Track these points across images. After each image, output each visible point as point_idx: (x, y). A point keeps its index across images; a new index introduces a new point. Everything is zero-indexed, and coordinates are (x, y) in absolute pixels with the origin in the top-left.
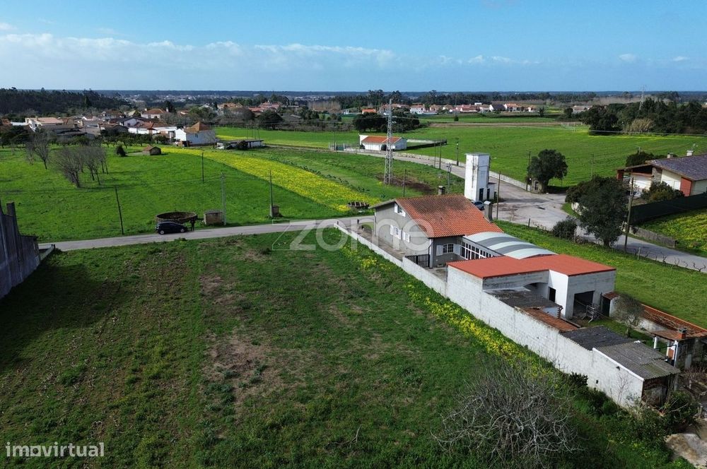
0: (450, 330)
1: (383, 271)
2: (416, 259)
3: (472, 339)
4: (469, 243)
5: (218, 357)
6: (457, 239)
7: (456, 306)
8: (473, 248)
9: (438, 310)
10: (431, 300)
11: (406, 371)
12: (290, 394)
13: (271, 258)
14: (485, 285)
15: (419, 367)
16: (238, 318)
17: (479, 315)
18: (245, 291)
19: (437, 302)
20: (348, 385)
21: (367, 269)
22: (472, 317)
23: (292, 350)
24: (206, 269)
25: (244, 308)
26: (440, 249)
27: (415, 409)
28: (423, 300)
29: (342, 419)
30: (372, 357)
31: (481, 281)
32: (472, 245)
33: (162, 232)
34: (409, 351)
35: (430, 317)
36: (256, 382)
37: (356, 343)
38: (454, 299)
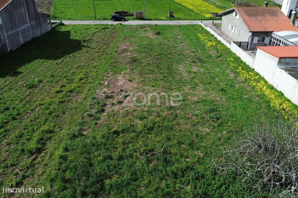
0: (249, 89)
1: (218, 50)
2: (240, 44)
3: (262, 96)
4: (276, 37)
5: (107, 85)
6: (268, 34)
7: (257, 74)
8: (278, 40)
9: (244, 75)
10: (242, 69)
11: (212, 111)
12: (135, 113)
13: (159, 37)
14: (280, 63)
15: (221, 109)
16: (128, 66)
17: (270, 82)
18: (138, 52)
19: (245, 70)
20: (172, 114)
21: (209, 47)
22: (266, 82)
23: (148, 88)
24: (125, 39)
25: (133, 61)
26: (256, 39)
27: (210, 137)
28: (237, 68)
29: (159, 135)
30: (193, 99)
31: (277, 59)
32: (278, 38)
33: (113, 20)
34: (218, 98)
35: (238, 78)
36: (120, 102)
37: (187, 89)
38: (257, 70)
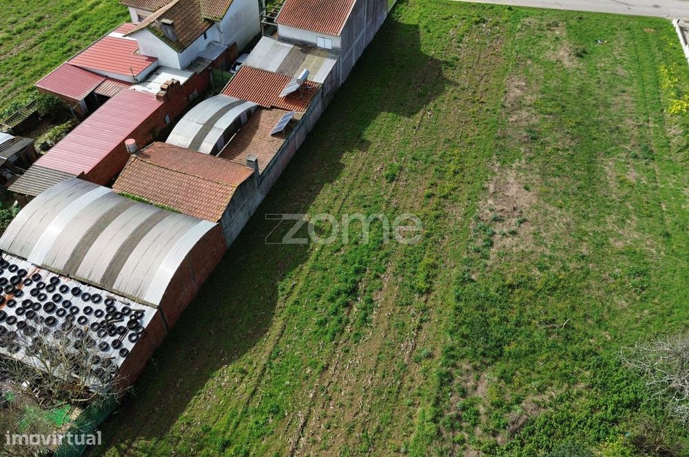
5: (494, 193)
11: (639, 274)
12: (533, 257)
16: (523, 149)
20: (582, 268)
23: (552, 209)
27: (625, 314)
30: (617, 244)
36: (514, 233)
